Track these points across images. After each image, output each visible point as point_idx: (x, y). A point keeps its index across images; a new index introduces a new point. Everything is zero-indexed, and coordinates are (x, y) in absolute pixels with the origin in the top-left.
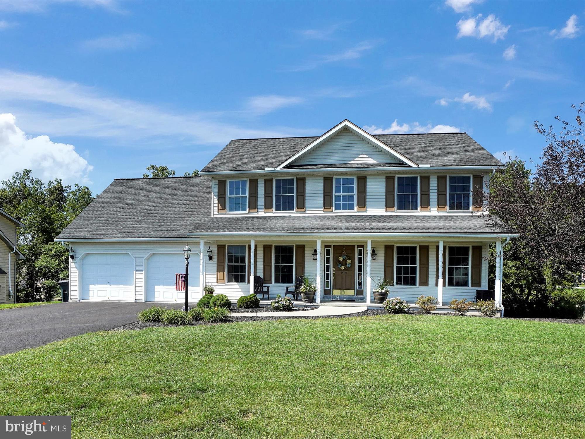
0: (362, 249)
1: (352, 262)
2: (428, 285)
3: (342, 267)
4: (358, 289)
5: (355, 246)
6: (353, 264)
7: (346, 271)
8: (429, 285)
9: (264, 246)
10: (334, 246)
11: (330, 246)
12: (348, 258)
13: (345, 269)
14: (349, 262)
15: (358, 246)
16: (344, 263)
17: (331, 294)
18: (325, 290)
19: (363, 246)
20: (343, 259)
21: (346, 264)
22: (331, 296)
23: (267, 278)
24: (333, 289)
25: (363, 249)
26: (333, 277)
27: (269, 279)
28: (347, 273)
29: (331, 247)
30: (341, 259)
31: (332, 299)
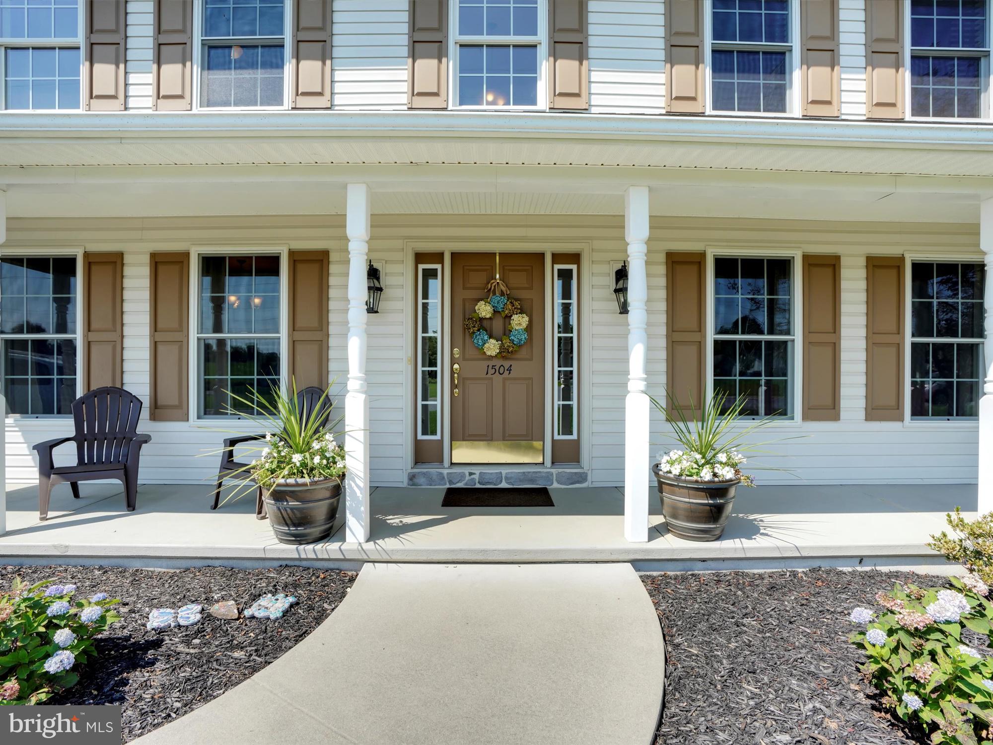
0: (571, 271)
1: (530, 321)
2: (836, 417)
3: (492, 347)
4: (556, 437)
5: (541, 256)
6: (534, 329)
7: (507, 364)
8: (843, 414)
9: (153, 256)
10: (454, 255)
11: (438, 257)
12: (517, 304)
13: (505, 353)
14: (520, 322)
15: (557, 258)
16: (498, 325)
17: (446, 463)
18: (417, 444)
19: (575, 258)
20: (496, 312)
21: (507, 331)
22: (445, 472)
23: (167, 397)
24: (452, 439)
25: (574, 267)
26: (453, 386)
27: (176, 403)
28: (509, 370)
29: (443, 264)
30: (484, 310)
31: (451, 482)
